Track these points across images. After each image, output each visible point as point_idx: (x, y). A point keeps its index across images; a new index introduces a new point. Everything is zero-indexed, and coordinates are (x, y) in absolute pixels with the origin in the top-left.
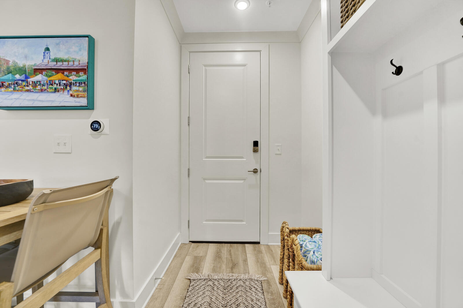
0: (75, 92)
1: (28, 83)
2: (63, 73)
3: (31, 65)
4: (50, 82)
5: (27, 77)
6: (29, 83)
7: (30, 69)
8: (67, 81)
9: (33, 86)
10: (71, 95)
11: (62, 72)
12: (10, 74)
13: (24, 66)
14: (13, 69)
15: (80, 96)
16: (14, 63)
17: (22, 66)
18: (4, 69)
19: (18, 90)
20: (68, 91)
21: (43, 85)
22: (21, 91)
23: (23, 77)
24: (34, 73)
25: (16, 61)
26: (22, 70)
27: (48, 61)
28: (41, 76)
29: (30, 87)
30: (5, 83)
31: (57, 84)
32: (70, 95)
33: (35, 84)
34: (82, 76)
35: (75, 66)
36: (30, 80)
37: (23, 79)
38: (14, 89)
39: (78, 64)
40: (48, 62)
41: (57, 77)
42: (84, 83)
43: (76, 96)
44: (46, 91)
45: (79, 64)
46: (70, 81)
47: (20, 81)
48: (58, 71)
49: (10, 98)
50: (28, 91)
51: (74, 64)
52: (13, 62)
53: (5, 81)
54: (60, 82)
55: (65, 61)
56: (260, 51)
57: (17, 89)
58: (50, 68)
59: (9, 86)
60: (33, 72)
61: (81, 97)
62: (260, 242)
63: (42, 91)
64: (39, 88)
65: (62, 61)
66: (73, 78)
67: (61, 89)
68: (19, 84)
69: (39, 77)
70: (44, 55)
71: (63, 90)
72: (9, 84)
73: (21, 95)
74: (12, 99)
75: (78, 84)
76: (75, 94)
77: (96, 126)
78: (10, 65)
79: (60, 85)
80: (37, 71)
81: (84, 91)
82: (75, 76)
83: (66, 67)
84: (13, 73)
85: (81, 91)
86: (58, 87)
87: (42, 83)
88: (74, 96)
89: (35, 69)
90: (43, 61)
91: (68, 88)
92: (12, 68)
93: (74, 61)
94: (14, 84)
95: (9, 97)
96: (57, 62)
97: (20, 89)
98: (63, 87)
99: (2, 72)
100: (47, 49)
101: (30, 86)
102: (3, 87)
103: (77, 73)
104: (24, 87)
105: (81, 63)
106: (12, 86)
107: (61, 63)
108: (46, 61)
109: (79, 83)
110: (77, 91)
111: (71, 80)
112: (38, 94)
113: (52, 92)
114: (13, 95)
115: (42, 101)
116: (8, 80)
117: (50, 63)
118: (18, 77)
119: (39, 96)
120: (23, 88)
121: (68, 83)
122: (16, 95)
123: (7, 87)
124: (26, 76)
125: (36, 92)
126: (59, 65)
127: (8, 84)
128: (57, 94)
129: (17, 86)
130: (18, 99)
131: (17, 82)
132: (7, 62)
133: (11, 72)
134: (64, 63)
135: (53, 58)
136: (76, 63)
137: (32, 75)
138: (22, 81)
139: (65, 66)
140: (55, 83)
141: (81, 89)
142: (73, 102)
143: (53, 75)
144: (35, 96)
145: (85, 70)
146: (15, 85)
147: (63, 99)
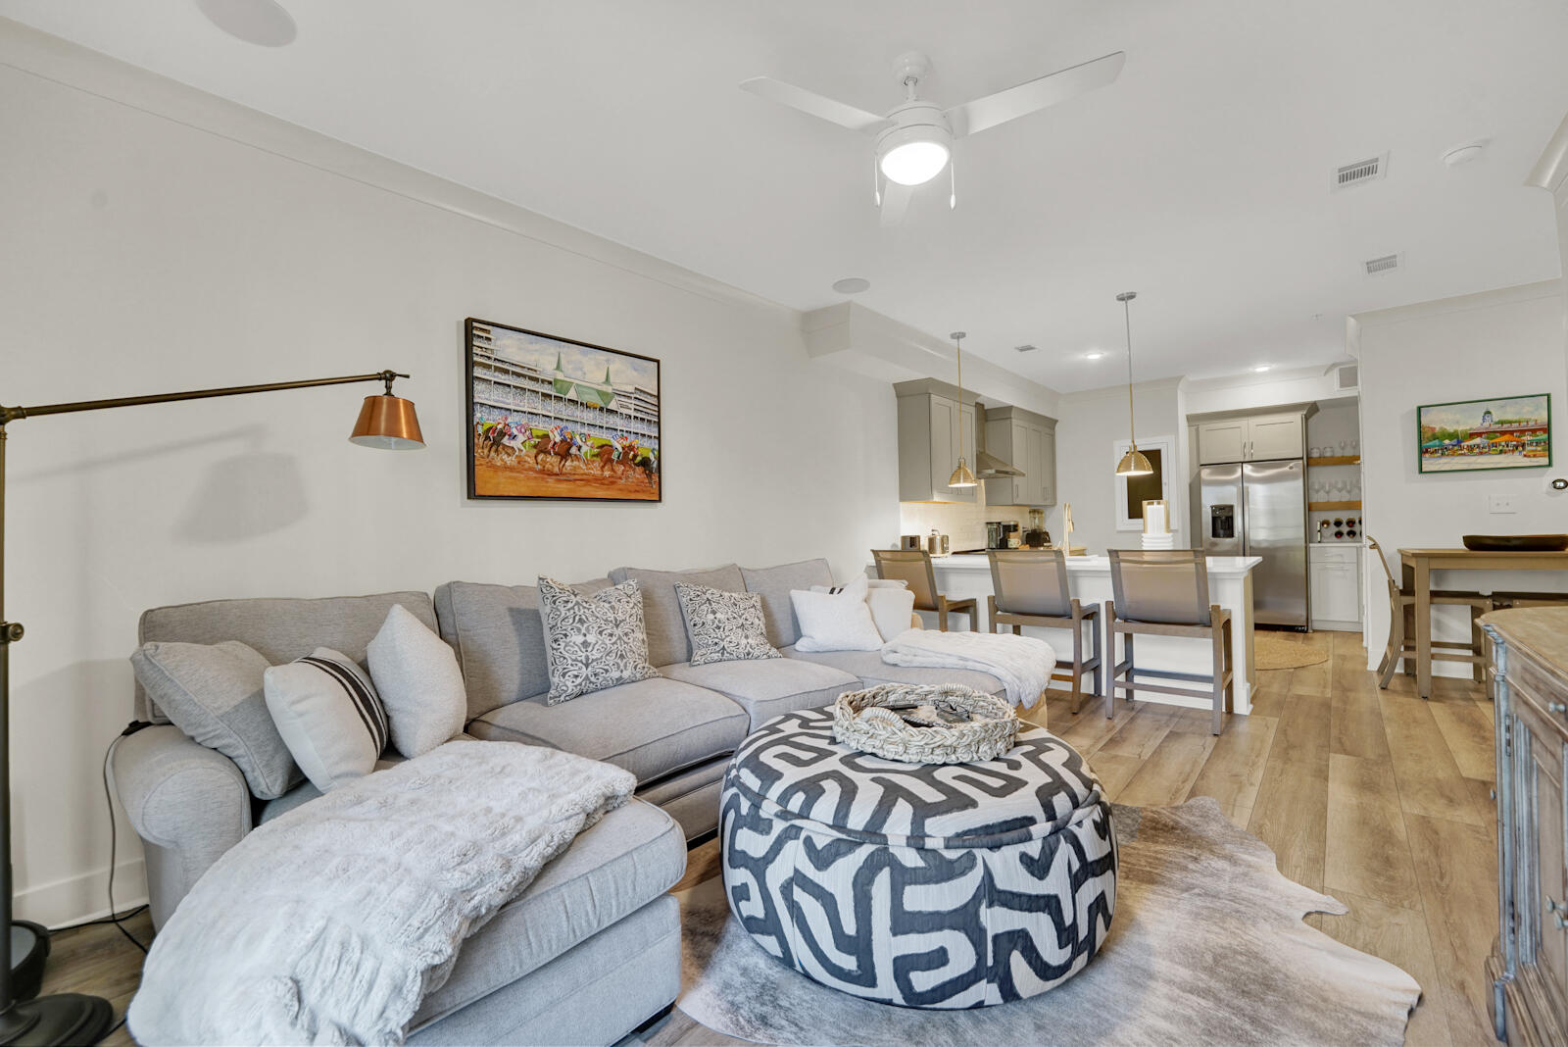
0: (1531, 452)
1: (1461, 448)
2: (1512, 435)
3: (1466, 430)
4: (1493, 445)
5: (1459, 442)
6: (1464, 447)
7: (1465, 434)
8: (1518, 442)
9: (1468, 450)
10: (1525, 456)
11: (1511, 433)
13: (1456, 431)
14: (1441, 435)
15: (1538, 455)
17: (1452, 432)
19: (1447, 455)
20: (1520, 452)
21: (1483, 448)
22: (1453, 455)
23: (1455, 442)
24: (1470, 438)
25: (1445, 427)
26: (1452, 436)
27: (1490, 424)
28: (1480, 440)
29: (1465, 451)
30: (1430, 449)
31: (1504, 446)
32: (1522, 456)
33: (1471, 449)
34: (1541, 435)
35: (1529, 426)
36: (1465, 444)
37: (1455, 444)
38: (1442, 454)
39: (1534, 424)
40: (1490, 426)
41: (1502, 440)
42: (1544, 442)
43: (1532, 456)
44: (1488, 454)
45: (1536, 423)
46: (1523, 442)
47: (1451, 446)
48: (1503, 433)
50: (1462, 454)
53: (1430, 447)
54: (1508, 444)
55: (1515, 422)
58: (1493, 431)
59: (1436, 451)
60: (1468, 436)
61: (1540, 457)
63: (1481, 453)
64: (1477, 451)
65: (1511, 422)
66: (1528, 438)
67: (1510, 450)
68: (1449, 449)
69: (1477, 441)
70: (1484, 419)
71: (1513, 451)
73: (1452, 460)
74: (1439, 464)
75: (1535, 445)
76: (1531, 454)
77: (1561, 484)
78: (1436, 432)
79: (1508, 447)
80: (1472, 435)
81: (1544, 451)
82: (1530, 436)
84: (1441, 439)
85: (1539, 451)
86: (1505, 448)
87: (1482, 446)
88: (1529, 457)
89: (1470, 433)
90: (1482, 425)
91: (1520, 449)
92: (1438, 435)
93: (1528, 422)
94: (1442, 450)
95: (1435, 461)
96: (1502, 424)
97: (1451, 453)
98: (1512, 449)
99: (1426, 440)
100: (1488, 413)
102: (1427, 453)
103: (1533, 434)
105: (1538, 422)
106: (1440, 452)
107: (1509, 425)
108: (1486, 424)
110: (1534, 451)
111: (1524, 440)
112: (1477, 457)
113: (1497, 455)
114: (1441, 460)
115: (1483, 464)
116: (1433, 446)
117: (1492, 426)
118: (1447, 442)
119: (1478, 459)
120: (1455, 452)
121: (1520, 444)
122: (1444, 460)
123: (1432, 453)
124: (1458, 440)
125: (1473, 456)
126: (1506, 427)
127: (1434, 450)
128: (1503, 456)
129: (1447, 451)
130: (1448, 463)
131: (1446, 448)
132: (1433, 429)
133: (1438, 438)
135: (1497, 421)
136: (1532, 424)
137: (1467, 439)
138: (1454, 446)
139: (1515, 426)
140: (1500, 446)
141: (1539, 449)
142: (1527, 462)
143: (1497, 437)
144: (1472, 459)
145: (1548, 430)
146: (1444, 451)
147: (1512, 460)
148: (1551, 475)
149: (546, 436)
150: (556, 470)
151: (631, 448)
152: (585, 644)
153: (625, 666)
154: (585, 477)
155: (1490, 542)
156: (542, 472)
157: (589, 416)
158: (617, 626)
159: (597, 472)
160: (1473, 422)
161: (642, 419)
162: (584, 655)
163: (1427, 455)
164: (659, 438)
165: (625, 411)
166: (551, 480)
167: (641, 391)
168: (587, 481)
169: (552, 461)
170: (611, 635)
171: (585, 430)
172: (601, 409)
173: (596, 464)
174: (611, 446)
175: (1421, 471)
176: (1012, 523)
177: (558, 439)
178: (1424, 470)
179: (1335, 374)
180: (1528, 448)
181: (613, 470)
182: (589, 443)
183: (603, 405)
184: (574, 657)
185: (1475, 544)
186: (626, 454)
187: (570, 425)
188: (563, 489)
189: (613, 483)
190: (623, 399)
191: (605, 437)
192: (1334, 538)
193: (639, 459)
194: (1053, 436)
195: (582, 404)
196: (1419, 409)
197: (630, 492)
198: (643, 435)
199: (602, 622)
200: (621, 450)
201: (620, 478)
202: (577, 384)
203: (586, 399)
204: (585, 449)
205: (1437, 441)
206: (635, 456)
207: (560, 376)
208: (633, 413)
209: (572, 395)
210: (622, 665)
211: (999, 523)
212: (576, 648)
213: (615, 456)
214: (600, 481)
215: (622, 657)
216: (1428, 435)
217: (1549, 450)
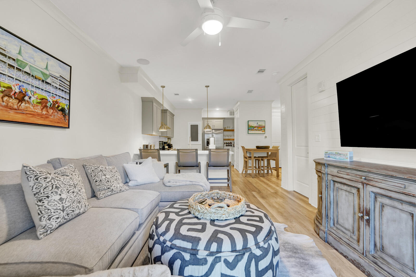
15: (263, 132)
23: (253, 128)
26: (253, 127)
27: (258, 125)
33: (255, 129)
41: (259, 128)
42: (264, 129)
48: (259, 127)
50: (254, 131)
63: (256, 131)
66: (262, 128)
69: (256, 128)
77: (266, 137)
80: (256, 127)
93: (262, 125)
100: (257, 123)
115: (257, 133)
118: (252, 128)
122: (252, 131)
126: (260, 126)
128: (259, 131)
132: (250, 125)
145: (265, 127)
146: (252, 130)
147: (260, 132)
148: (265, 135)
149: (10, 88)
150: (15, 107)
151: (57, 102)
152: (61, 199)
153: (81, 206)
154: (32, 113)
155: (260, 147)
156: (7, 106)
157: (36, 83)
158: (75, 187)
159: (40, 111)
160: (255, 125)
161: (63, 90)
162: (61, 205)
163: (249, 130)
164: (69, 100)
165: (55, 85)
166: (12, 112)
167: (63, 78)
168: (33, 115)
169: (13, 102)
170: (73, 192)
171: (34, 89)
172: (43, 81)
173: (39, 107)
174: (47, 100)
175: (248, 133)
176: (166, 142)
177: (17, 91)
179: (229, 112)
180: (262, 130)
181: (47, 111)
182: (36, 96)
183: (44, 79)
184: (55, 208)
185: (258, 147)
186: (54, 105)
187: (25, 85)
188: (19, 117)
189: (47, 117)
190: (54, 79)
191: (45, 95)
192: (226, 146)
193: (60, 108)
194: (173, 119)
195: (32, 76)
196: (248, 121)
197: (56, 122)
198: (63, 98)
199: (68, 186)
200: (52, 102)
201: (51, 116)
202: (30, 65)
203: (35, 74)
204: (33, 98)
205: (250, 128)
206: (58, 106)
207: (20, 58)
208: (58, 87)
209: (27, 69)
210: (80, 206)
211: (163, 141)
212: (56, 203)
213: (49, 105)
214: (41, 116)
215: (79, 202)
216: (249, 126)
217: (265, 131)
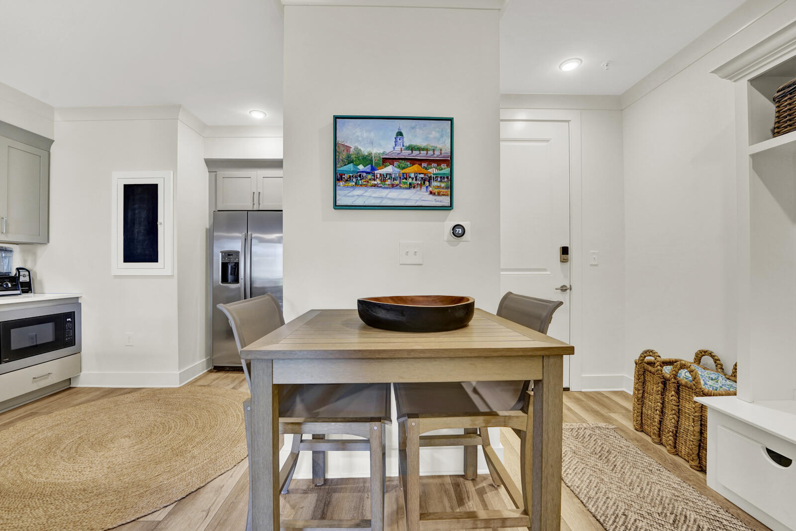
0: (436, 188)
1: (374, 176)
2: (420, 165)
3: (379, 154)
4: (403, 176)
5: (373, 169)
6: (377, 175)
7: (378, 159)
8: (425, 174)
9: (381, 180)
10: (431, 193)
11: (419, 163)
12: (351, 164)
13: (370, 154)
14: (355, 157)
15: (442, 193)
16: (356, 151)
17: (366, 154)
18: (344, 157)
19: (361, 185)
20: (427, 187)
21: (394, 179)
22: (366, 186)
23: (369, 168)
24: (383, 164)
25: (360, 147)
26: (366, 160)
27: (401, 149)
28: (392, 168)
29: (378, 181)
30: (344, 175)
31: (413, 179)
32: (429, 193)
33: (384, 178)
34: (445, 169)
35: (435, 156)
36: (378, 172)
37: (369, 170)
38: (356, 183)
39: (439, 154)
40: (401, 151)
41: (412, 170)
42: (447, 178)
43: (437, 193)
44: (398, 186)
45: (441, 153)
46: (429, 175)
47: (365, 173)
48: (413, 161)
49: (351, 194)
50: (375, 186)
51: (434, 153)
52: (356, 149)
53: (345, 172)
54: (417, 176)
55: (423, 149)
56: (568, 121)
57: (360, 183)
58: (404, 157)
59: (349, 179)
60: (381, 162)
61: (443, 195)
62: (569, 388)
63: (393, 186)
64: (388, 182)
65: (419, 149)
66: (433, 171)
67: (418, 184)
68: (363, 176)
69: (389, 169)
70: (396, 142)
71: (421, 185)
72: (350, 176)
73: (366, 191)
74: (353, 196)
75: (439, 179)
76: (436, 191)
77: (459, 231)
78: (351, 153)
79: (416, 180)
80: (386, 161)
81: (447, 188)
82: (436, 168)
83: (424, 156)
84: (355, 163)
85: (443, 188)
86: (414, 181)
87: (393, 176)
88: (435, 194)
89: (383, 158)
90: (394, 148)
91: (427, 183)
92: (353, 156)
93: (434, 150)
94: (356, 177)
95: (349, 193)
96: (412, 150)
97: (364, 183)
98: (420, 183)
99: (341, 162)
100: (400, 134)
101: (378, 179)
102: (342, 180)
103: (438, 166)
104: (370, 181)
105: (443, 152)
106: (354, 180)
107: (418, 152)
108: (398, 148)
109: (441, 177)
110: (439, 187)
111: (430, 173)
112: (389, 190)
113: (406, 188)
114: (355, 191)
115: (394, 199)
116: (348, 172)
117: (403, 152)
118: (361, 167)
119: (389, 192)
120: (368, 182)
121: (427, 177)
122: (358, 191)
123: (347, 181)
124: (372, 166)
125: (385, 188)
126: (415, 154)
127: (348, 177)
128: (413, 191)
129: (360, 180)
130: (361, 196)
131: (360, 175)
132: (348, 148)
133: (352, 162)
134: (422, 152)
135: (408, 146)
136: (437, 153)
137: (380, 166)
138: (368, 173)
139: (422, 155)
140: (410, 177)
141: (443, 185)
142: (432, 201)
143: (408, 167)
144: (384, 193)
145: (448, 161)
146: (358, 179)
147: (420, 196)
148: (451, 218)
163: (341, 183)
175: (336, 206)
178: (337, 204)
180: (434, 184)
196: (336, 119)
205: (351, 165)
216: (343, 155)
217: (451, 187)
